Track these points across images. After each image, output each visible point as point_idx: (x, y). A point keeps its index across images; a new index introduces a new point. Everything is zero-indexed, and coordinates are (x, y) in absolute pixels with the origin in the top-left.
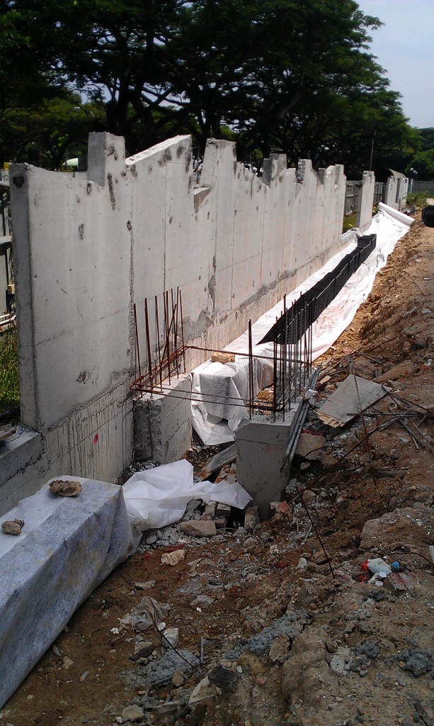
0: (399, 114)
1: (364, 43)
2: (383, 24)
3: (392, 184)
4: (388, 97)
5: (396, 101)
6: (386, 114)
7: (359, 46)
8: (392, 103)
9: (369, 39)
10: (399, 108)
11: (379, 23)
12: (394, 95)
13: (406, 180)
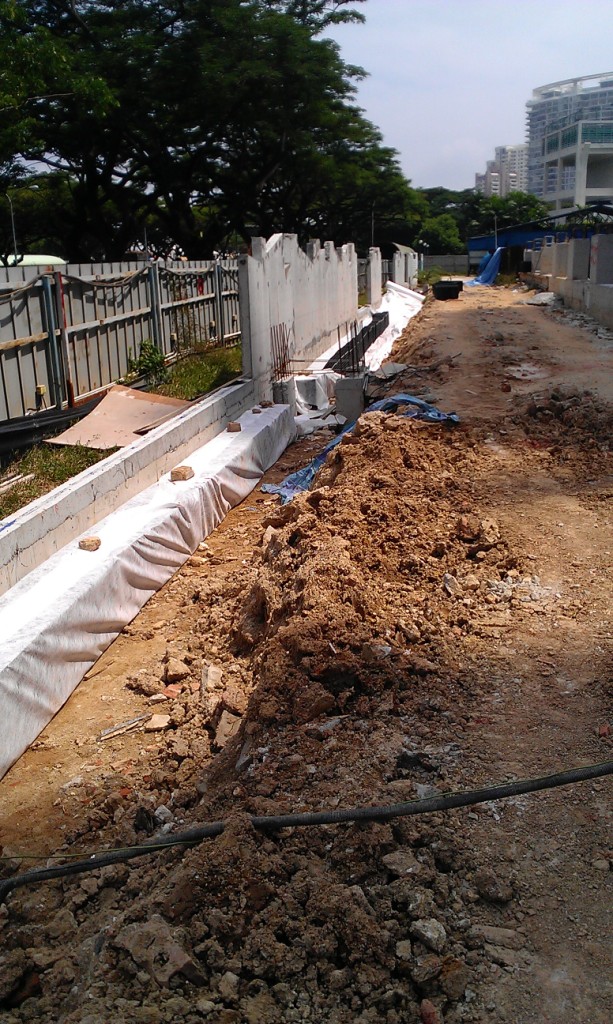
0: (398, 175)
1: (348, 94)
2: (369, 74)
3: (399, 260)
4: (382, 155)
5: (393, 159)
6: (382, 176)
7: (343, 97)
8: (388, 162)
9: (354, 90)
10: (398, 168)
11: (364, 74)
12: (389, 152)
13: (414, 256)
